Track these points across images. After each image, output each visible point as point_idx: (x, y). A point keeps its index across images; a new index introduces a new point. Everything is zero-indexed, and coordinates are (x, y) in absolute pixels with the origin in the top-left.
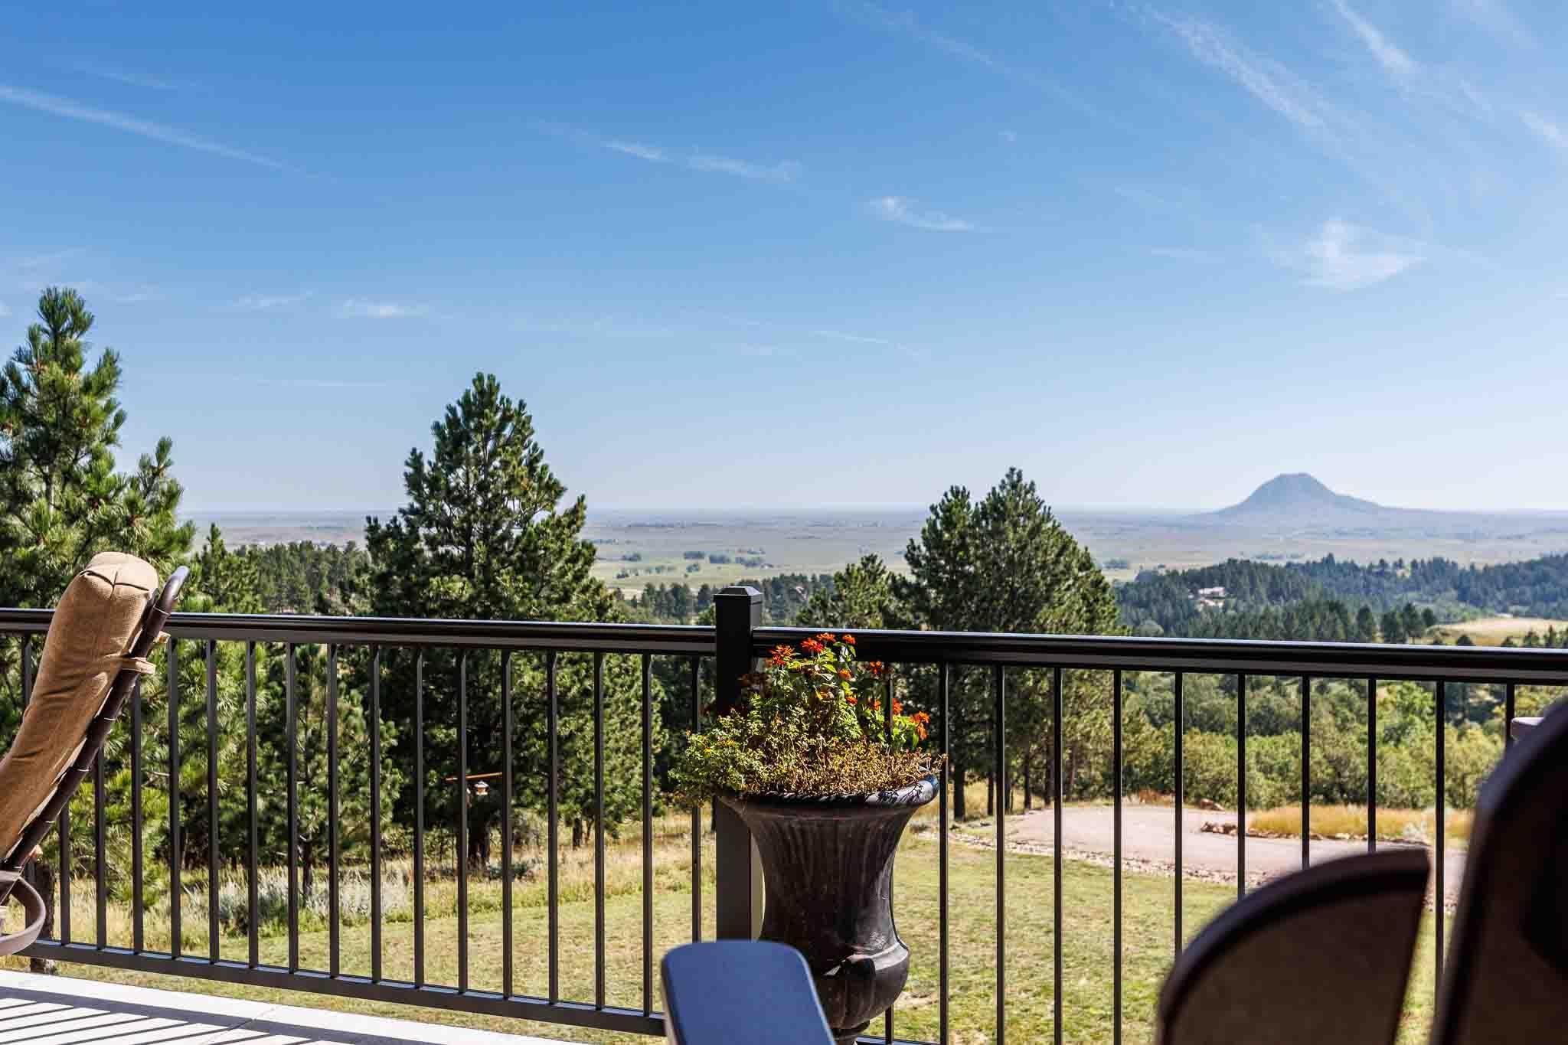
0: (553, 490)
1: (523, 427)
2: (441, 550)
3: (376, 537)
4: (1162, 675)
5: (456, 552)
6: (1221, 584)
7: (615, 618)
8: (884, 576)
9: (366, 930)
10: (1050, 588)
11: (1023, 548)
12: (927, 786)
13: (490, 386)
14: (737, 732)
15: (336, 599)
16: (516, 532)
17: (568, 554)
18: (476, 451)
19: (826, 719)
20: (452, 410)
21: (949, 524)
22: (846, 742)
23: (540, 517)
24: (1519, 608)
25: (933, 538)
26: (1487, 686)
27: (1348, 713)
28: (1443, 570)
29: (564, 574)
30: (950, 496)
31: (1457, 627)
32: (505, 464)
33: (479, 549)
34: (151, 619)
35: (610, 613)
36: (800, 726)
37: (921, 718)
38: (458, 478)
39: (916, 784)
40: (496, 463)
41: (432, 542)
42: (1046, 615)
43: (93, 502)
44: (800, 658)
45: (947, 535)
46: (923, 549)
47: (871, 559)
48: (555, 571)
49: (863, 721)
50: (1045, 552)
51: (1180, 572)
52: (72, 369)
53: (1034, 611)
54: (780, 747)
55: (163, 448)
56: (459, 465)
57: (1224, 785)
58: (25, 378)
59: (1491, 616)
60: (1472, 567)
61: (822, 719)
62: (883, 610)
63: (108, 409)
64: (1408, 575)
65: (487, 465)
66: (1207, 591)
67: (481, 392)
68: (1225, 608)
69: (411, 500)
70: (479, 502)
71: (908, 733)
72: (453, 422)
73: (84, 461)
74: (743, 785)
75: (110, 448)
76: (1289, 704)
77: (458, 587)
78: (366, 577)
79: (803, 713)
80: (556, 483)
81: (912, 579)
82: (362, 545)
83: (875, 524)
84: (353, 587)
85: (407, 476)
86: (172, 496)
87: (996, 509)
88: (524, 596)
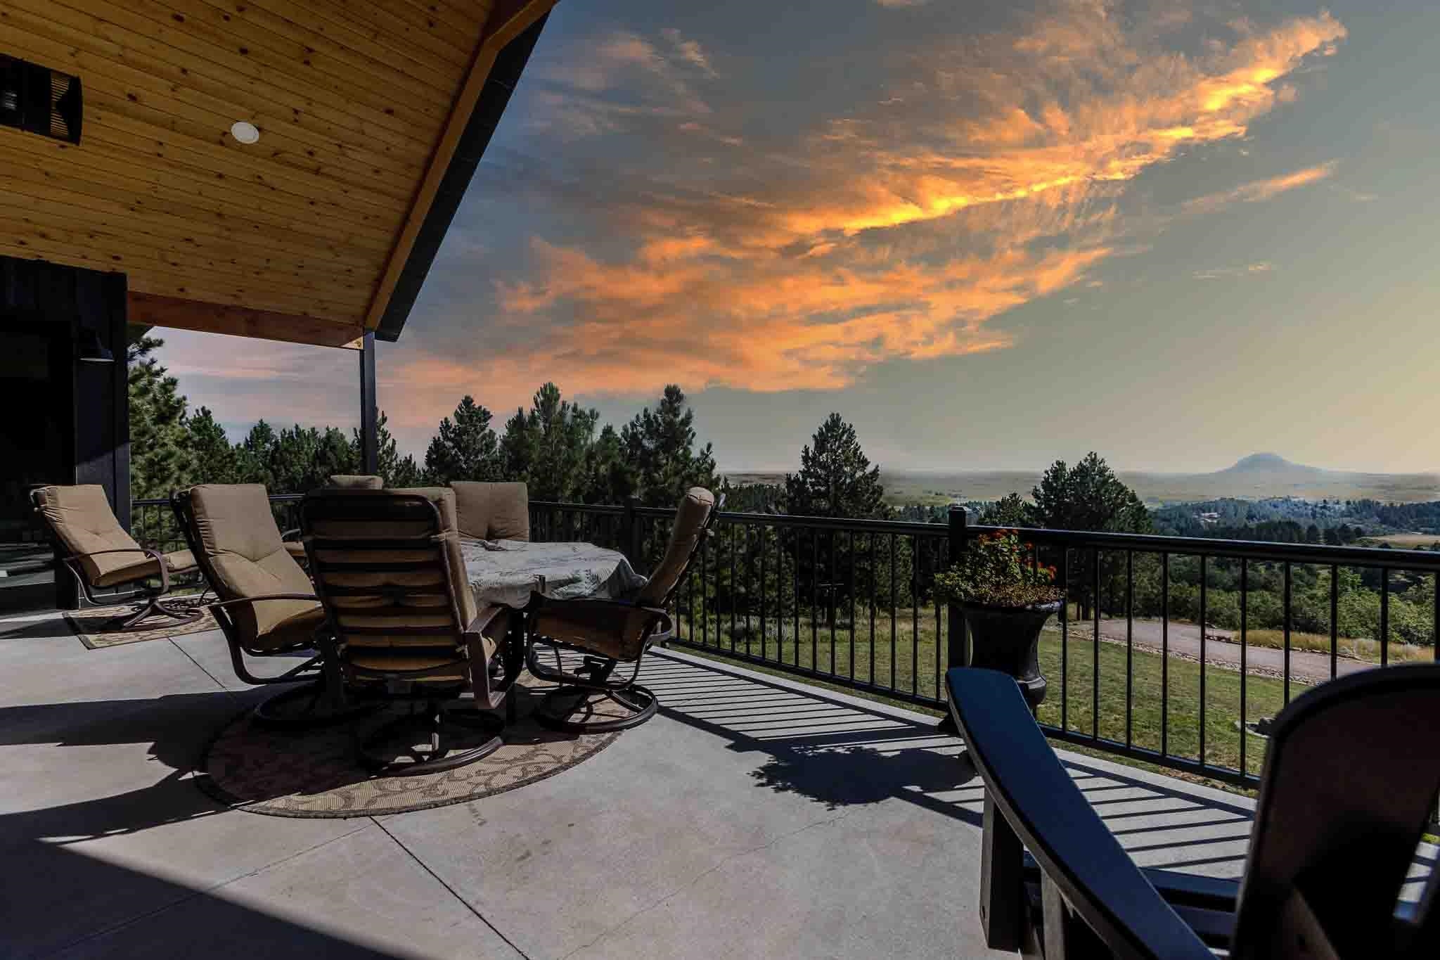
0: (865, 463)
1: (852, 436)
2: (816, 488)
3: (790, 482)
4: (1179, 557)
5: (823, 489)
6: (1215, 511)
7: (892, 519)
8: (1021, 503)
9: (810, 647)
10: (1113, 510)
11: (1098, 491)
12: (1057, 604)
13: (837, 418)
14: (959, 573)
15: (773, 507)
16: (848, 481)
17: (871, 491)
18: (831, 446)
19: (1004, 569)
20: (821, 429)
21: (1056, 478)
22: (1014, 580)
23: (859, 474)
24: (1428, 529)
25: (1046, 484)
26: (1402, 572)
27: (1301, 583)
28: (1369, 506)
29: (869, 498)
30: (1055, 465)
31: (1379, 539)
32: (843, 452)
33: (832, 488)
34: (713, 514)
35: (890, 517)
36: (991, 572)
37: (1052, 570)
38: (823, 458)
39: (1051, 603)
40: (840, 451)
41: (812, 484)
42: (1110, 524)
43: (684, 468)
44: (989, 540)
45: (1055, 485)
46: (1042, 490)
47: (1015, 495)
48: (865, 498)
49: (1023, 571)
50: (1110, 493)
51: (1190, 504)
52: (676, 415)
53: (1103, 523)
54: (981, 581)
55: (709, 446)
56: (824, 452)
57: (1218, 616)
58: (660, 419)
59: (1406, 532)
60: (1392, 504)
61: (1002, 569)
62: (1021, 520)
63: (690, 431)
64: (1343, 509)
65: (836, 452)
66: (1207, 514)
67: (833, 421)
68: (1218, 523)
69: (803, 467)
70: (832, 468)
71: (1045, 577)
72: (821, 434)
73: (681, 451)
74: (963, 598)
75: (690, 447)
76: (1260, 575)
77: (824, 504)
78: (785, 499)
79: (992, 566)
80: (866, 460)
81: (1035, 505)
82: (783, 486)
83: (1016, 478)
84: (780, 503)
85: (803, 457)
86: (713, 465)
87: (1082, 471)
88: (852, 509)
